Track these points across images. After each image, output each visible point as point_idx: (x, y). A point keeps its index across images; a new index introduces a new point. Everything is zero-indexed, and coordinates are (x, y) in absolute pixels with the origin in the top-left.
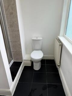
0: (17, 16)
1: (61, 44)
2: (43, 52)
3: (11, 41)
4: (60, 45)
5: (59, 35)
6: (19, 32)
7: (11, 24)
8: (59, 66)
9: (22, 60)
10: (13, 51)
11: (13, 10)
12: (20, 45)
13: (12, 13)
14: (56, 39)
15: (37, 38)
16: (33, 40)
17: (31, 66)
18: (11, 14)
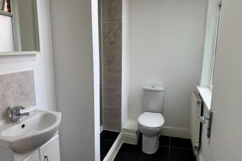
0: (121, 46)
1: (200, 100)
2: (164, 118)
3: (104, 89)
4: (198, 103)
5: (199, 85)
6: (121, 74)
7: (109, 59)
8: (199, 148)
9: (120, 130)
10: (105, 109)
11: (115, 37)
12: (120, 96)
13: (113, 43)
14: (194, 91)
15: (153, 87)
16: (146, 91)
17: (136, 144)
18: (111, 44)
